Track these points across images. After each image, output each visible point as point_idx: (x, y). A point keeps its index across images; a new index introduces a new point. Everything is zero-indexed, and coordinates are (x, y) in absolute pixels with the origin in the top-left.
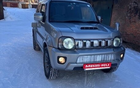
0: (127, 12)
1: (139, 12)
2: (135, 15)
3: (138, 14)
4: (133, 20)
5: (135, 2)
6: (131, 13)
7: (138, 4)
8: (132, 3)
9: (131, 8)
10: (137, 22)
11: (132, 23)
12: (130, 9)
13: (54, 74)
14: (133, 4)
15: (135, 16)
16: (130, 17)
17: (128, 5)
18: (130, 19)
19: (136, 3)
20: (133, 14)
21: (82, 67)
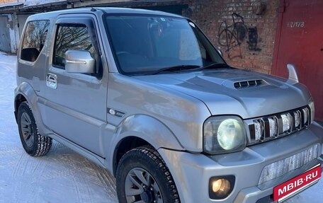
0: (219, 36)
1: (247, 35)
2: (239, 41)
3: (247, 40)
4: (237, 53)
5: (235, 14)
6: (228, 37)
7: (242, 18)
8: (227, 15)
9: (227, 27)
10: (247, 57)
11: (234, 60)
12: (226, 30)
14: (231, 17)
15: (239, 44)
16: (228, 46)
17: (219, 21)
18: (228, 50)
19: (237, 15)
20: (233, 40)
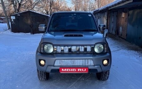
13: (41, 75)
21: (58, 70)
